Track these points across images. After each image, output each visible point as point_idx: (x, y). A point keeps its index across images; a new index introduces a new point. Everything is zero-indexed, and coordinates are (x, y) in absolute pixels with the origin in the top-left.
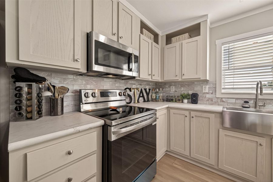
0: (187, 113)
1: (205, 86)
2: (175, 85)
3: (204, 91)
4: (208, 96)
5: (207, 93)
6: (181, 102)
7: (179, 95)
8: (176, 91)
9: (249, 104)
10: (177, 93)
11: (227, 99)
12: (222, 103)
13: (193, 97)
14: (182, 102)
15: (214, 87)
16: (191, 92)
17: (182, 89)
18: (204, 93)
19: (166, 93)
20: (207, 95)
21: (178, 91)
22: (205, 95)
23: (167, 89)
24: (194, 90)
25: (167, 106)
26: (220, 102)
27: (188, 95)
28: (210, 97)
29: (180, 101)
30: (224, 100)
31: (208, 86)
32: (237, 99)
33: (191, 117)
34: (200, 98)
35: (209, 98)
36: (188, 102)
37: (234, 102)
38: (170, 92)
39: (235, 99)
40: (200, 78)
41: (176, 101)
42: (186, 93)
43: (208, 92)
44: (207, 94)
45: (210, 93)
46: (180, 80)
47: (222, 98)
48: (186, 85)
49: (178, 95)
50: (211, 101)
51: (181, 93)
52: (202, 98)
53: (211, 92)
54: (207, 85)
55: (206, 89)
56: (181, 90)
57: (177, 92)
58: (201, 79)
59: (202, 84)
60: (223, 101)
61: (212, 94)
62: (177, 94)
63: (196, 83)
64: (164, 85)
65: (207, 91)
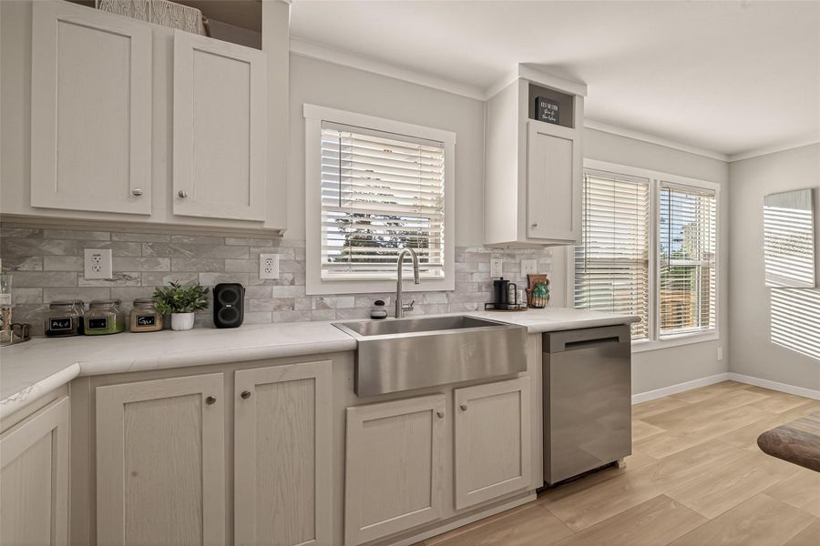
0: (214, 384)
1: (268, 256)
2: (114, 245)
3: (264, 275)
4: (278, 291)
5: (276, 282)
6: (158, 324)
7: (148, 293)
8: (118, 276)
9: (384, 308)
10: (130, 283)
11: (335, 299)
12: (322, 313)
13: (220, 300)
14: (167, 326)
15: (298, 262)
16: (208, 281)
17: (165, 263)
18: (266, 282)
19: (43, 288)
20: (275, 288)
21: (134, 275)
22: (268, 289)
23: (50, 266)
24: (222, 270)
25: (72, 370)
26: (317, 308)
27: (198, 291)
28: (287, 295)
29: (153, 323)
30: (327, 301)
31: (277, 257)
32: (358, 295)
33: (238, 393)
34: (249, 302)
35: (284, 300)
36: (197, 325)
37: (352, 305)
38: (82, 283)
39: (353, 298)
40: (262, 222)
41: (124, 328)
42: (185, 282)
43: (278, 278)
44: (277, 284)
45: (286, 282)
46: (160, 217)
47: (322, 297)
48: (183, 245)
49: (139, 297)
50: (290, 311)
51: (159, 284)
52: (258, 299)
53: (290, 277)
54: (276, 252)
55: (273, 265)
56: (158, 269)
57: (130, 278)
58: (266, 226)
59: (258, 247)
60: (325, 307)
61: (292, 283)
62: (129, 291)
63: (230, 241)
64: (32, 241)
65: (275, 274)
